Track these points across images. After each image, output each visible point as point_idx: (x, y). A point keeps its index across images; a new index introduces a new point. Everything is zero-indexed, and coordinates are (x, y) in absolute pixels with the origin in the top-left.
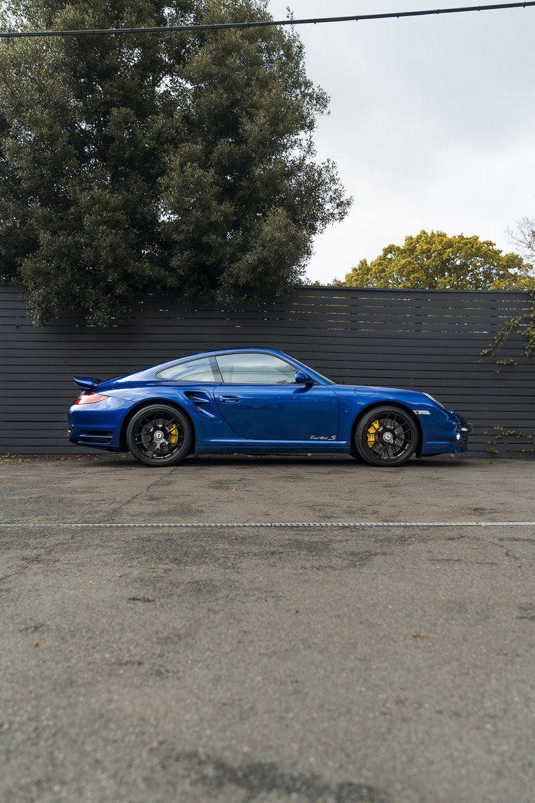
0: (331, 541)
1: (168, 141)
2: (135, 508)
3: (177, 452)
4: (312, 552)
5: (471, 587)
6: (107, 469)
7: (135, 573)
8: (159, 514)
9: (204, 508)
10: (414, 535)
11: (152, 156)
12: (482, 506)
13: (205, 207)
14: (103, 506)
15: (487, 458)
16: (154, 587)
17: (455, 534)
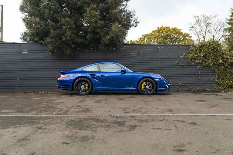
0: (126, 121)
1: (85, 3)
2: (73, 110)
3: (88, 91)
4: (119, 125)
5: (161, 139)
6: (68, 96)
7: (67, 133)
8: (79, 112)
9: (92, 110)
10: (150, 119)
11: (81, 8)
12: (172, 109)
13: (96, 22)
14: (64, 109)
15: (176, 92)
16: (71, 138)
17: (161, 119)
